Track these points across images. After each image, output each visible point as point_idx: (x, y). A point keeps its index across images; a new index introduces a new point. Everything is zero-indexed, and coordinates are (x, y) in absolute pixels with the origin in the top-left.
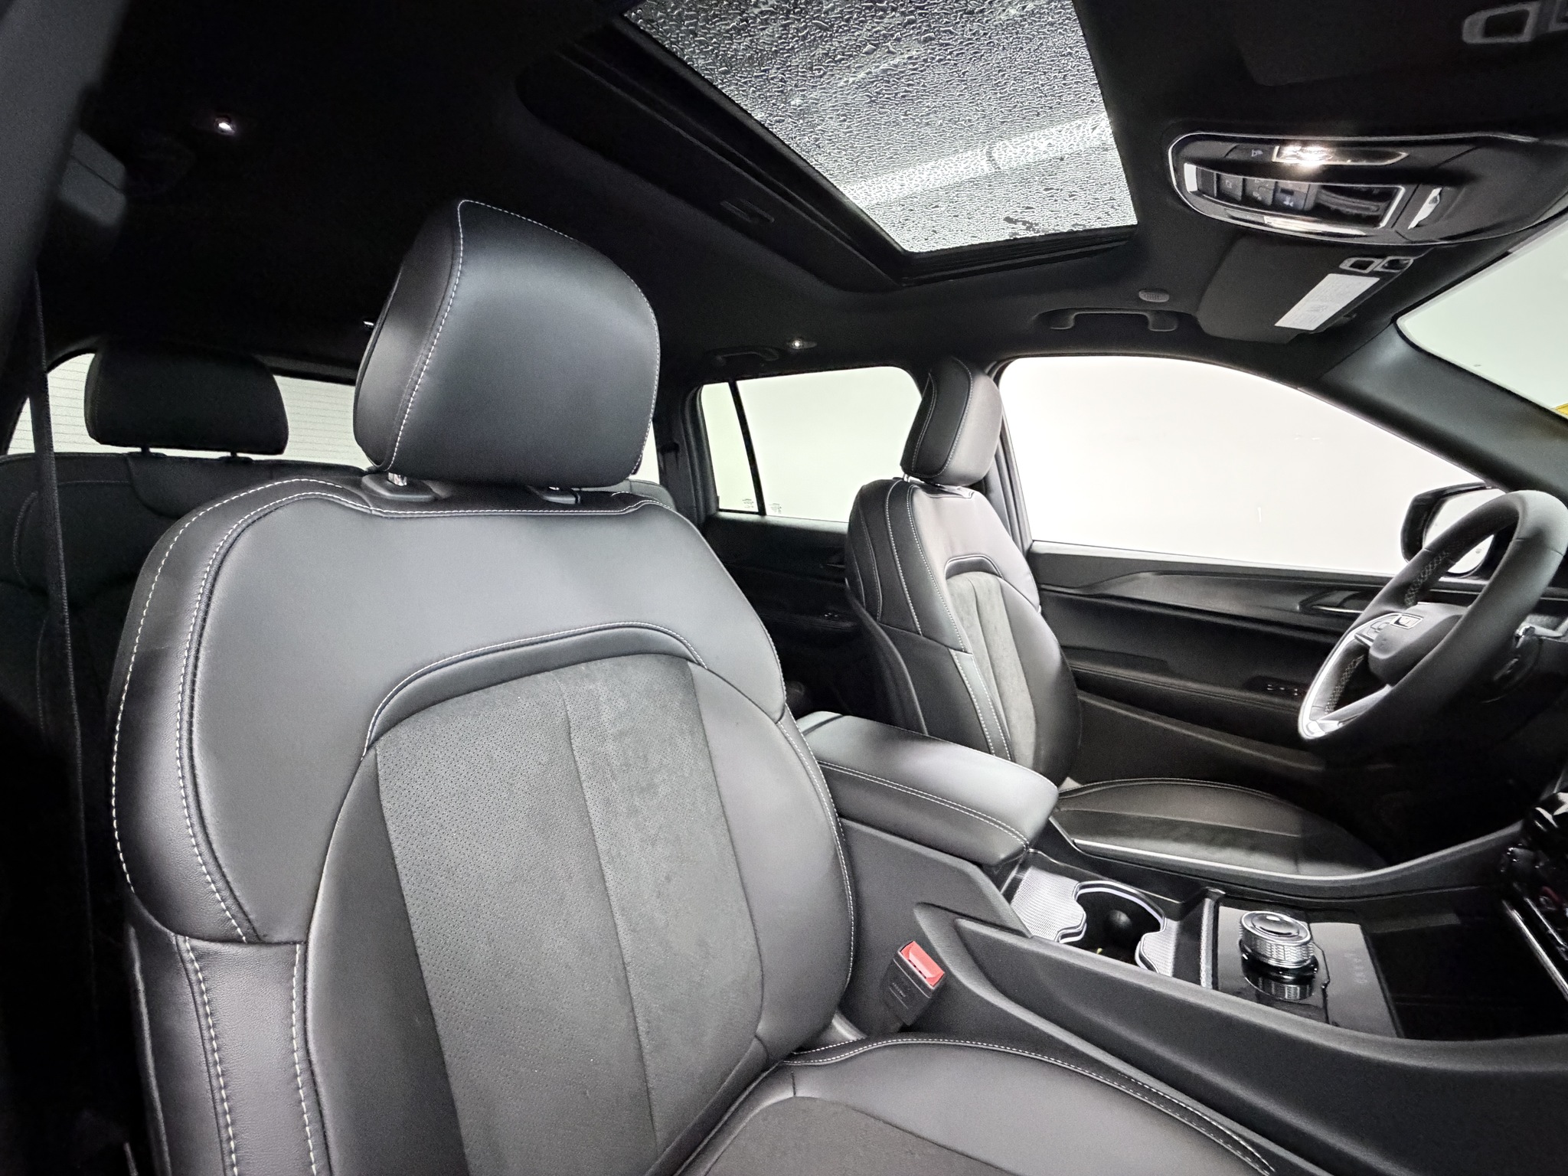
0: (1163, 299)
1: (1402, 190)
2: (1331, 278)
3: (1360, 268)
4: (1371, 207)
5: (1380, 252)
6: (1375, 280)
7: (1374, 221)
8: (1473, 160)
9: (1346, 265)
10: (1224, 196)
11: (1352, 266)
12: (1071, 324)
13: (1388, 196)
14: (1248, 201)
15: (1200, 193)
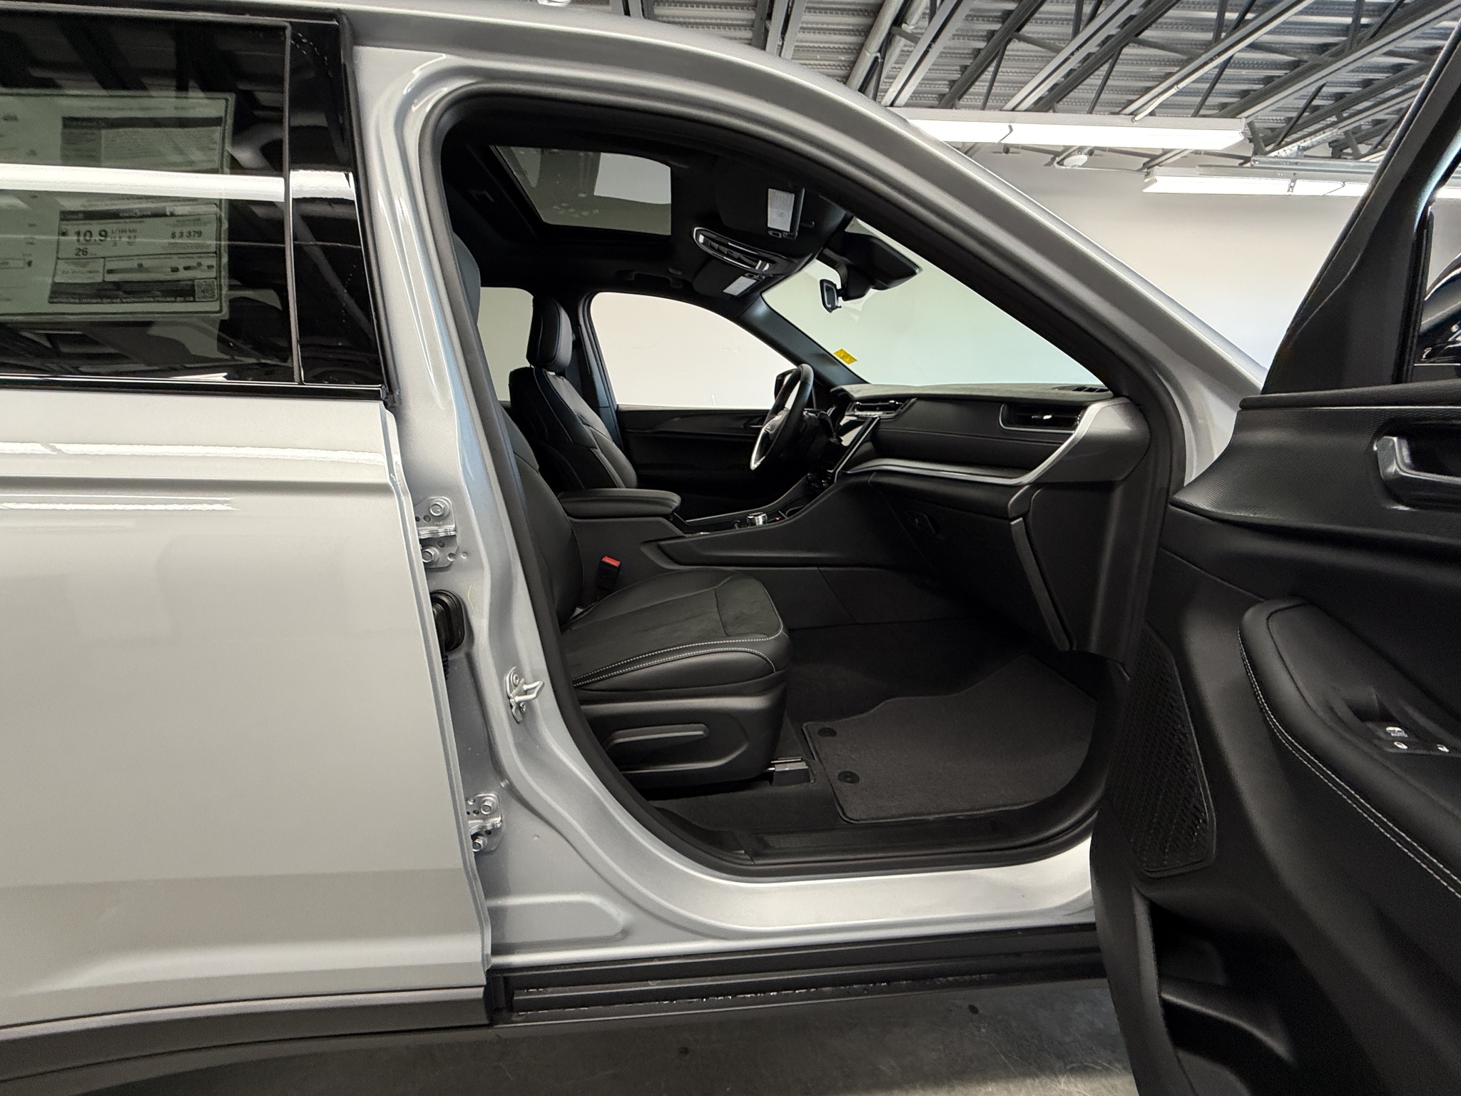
0: (680, 273)
1: (760, 262)
2: (742, 277)
3: (751, 277)
4: (754, 264)
5: (757, 274)
6: (754, 281)
7: (754, 267)
8: (776, 259)
9: (747, 275)
10: (712, 248)
11: (750, 276)
12: (633, 278)
13: (758, 262)
14: (719, 251)
15: (703, 244)
